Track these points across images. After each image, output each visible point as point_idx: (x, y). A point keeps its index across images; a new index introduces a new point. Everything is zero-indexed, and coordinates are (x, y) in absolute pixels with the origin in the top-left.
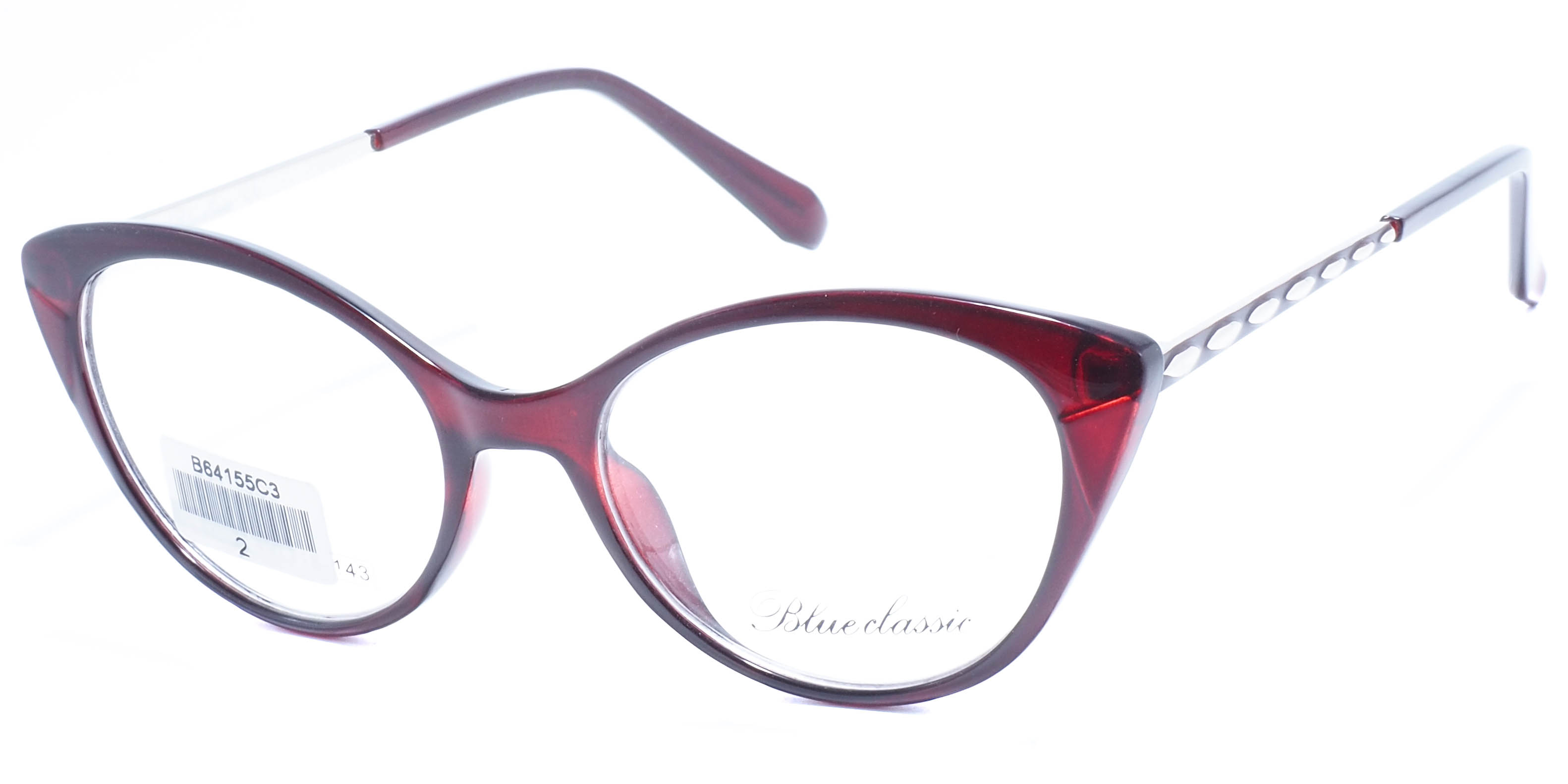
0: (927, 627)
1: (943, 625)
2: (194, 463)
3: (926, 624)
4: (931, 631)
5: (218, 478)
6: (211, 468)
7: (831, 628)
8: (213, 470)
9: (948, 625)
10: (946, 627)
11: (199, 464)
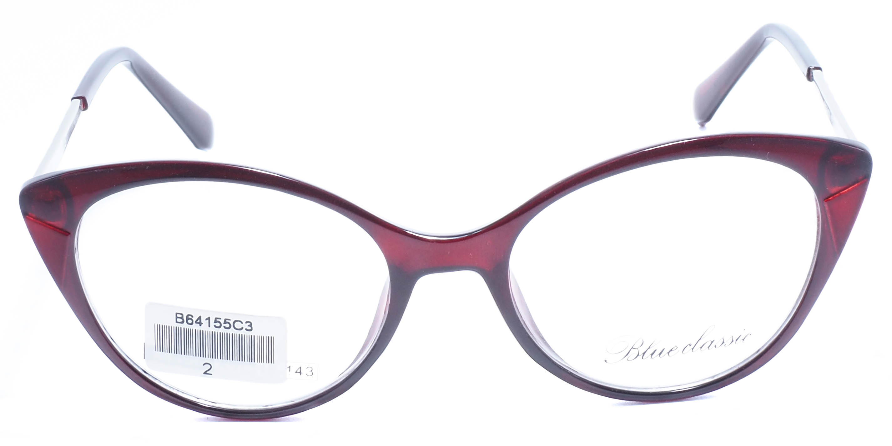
0: (723, 343)
1: (734, 340)
2: (177, 318)
3: (723, 341)
4: (725, 345)
5: (199, 325)
6: (193, 318)
7: (660, 354)
8: (195, 319)
9: (737, 340)
10: (735, 341)
11: (182, 318)
